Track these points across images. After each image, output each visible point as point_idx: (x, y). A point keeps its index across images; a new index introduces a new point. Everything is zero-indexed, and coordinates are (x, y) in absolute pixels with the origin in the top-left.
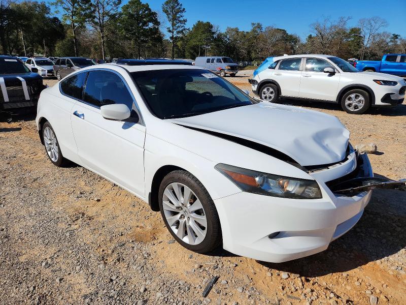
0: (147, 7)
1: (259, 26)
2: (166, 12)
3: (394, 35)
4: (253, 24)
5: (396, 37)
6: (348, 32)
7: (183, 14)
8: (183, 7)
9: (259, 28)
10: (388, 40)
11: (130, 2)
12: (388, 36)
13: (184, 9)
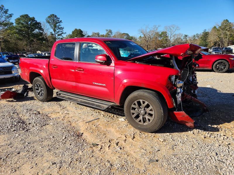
0: (33, 19)
1: (110, 31)
2: (49, 22)
3: (185, 35)
4: (107, 30)
5: (186, 36)
6: (160, 33)
7: (61, 24)
8: (60, 20)
9: (110, 32)
10: (182, 38)
11: (20, 16)
12: (182, 36)
13: (61, 21)
